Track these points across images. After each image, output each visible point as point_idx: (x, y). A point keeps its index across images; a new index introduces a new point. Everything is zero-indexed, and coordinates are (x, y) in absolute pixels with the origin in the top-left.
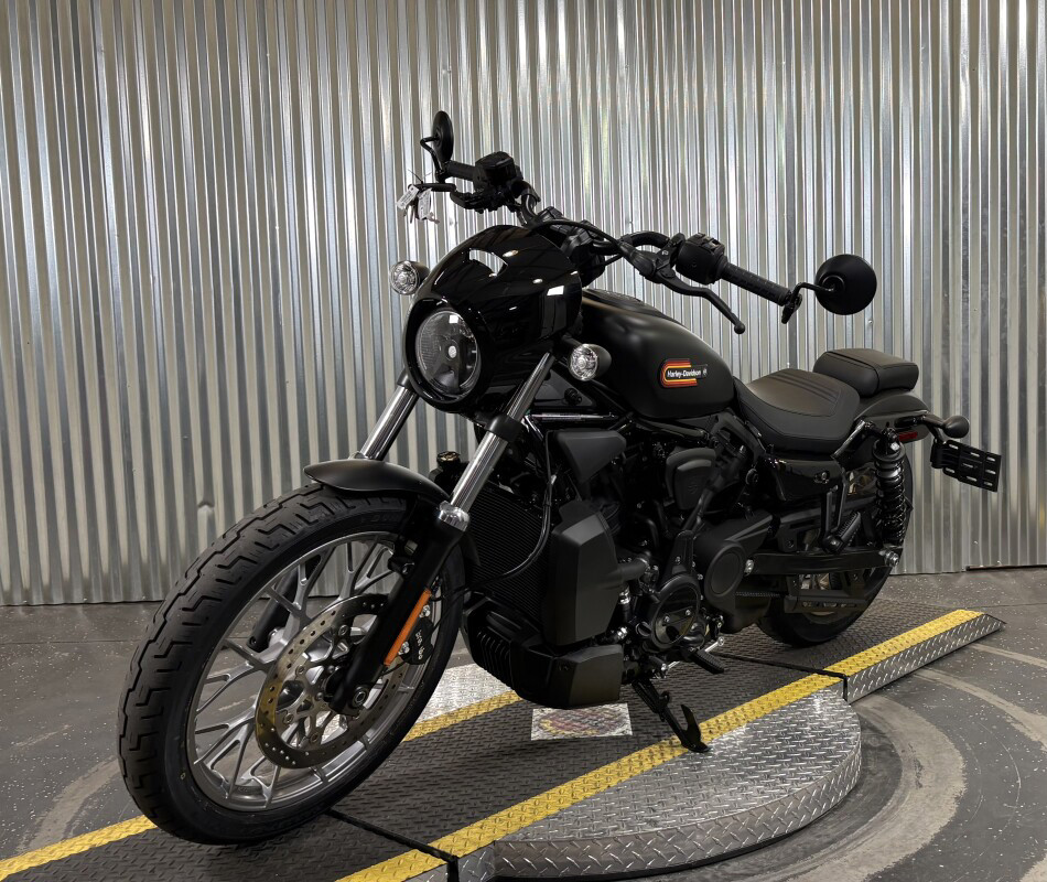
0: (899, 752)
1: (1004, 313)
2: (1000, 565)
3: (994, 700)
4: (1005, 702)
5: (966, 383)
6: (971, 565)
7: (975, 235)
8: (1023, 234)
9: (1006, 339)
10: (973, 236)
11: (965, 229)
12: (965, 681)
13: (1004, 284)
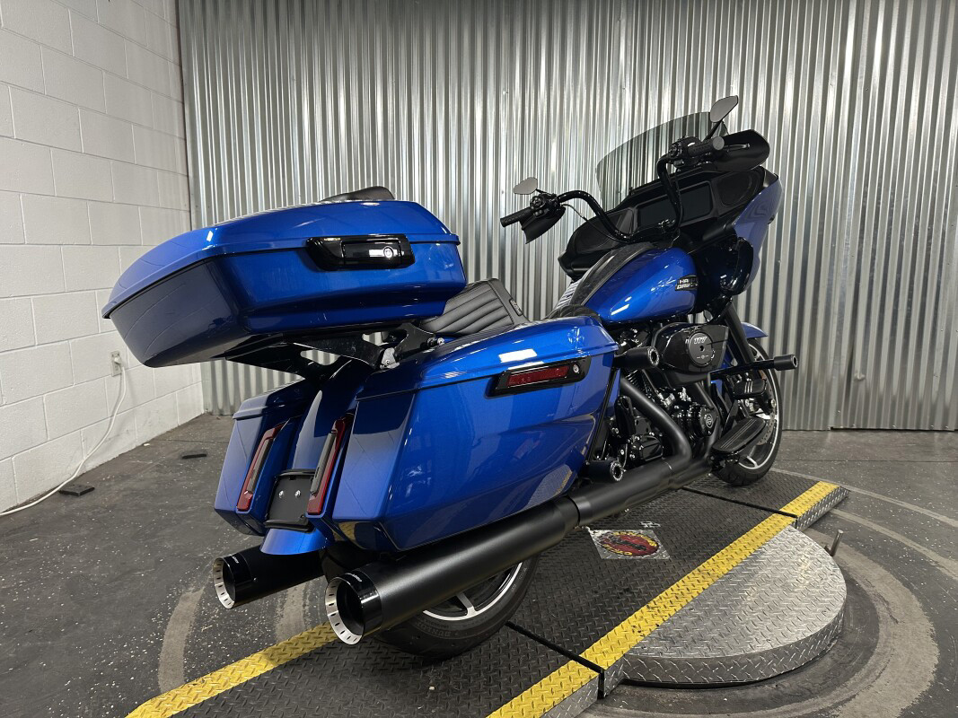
1: (873, 259)
2: (855, 427)
4: (918, 545)
5: (842, 306)
6: (835, 427)
8: (892, 206)
10: (855, 205)
12: (878, 524)
13: (875, 238)
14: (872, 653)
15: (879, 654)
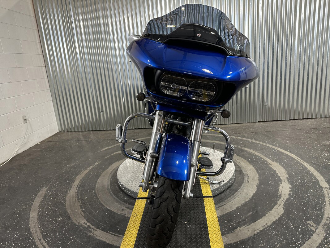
0: (244, 172)
1: (268, 65)
2: (265, 120)
3: (265, 158)
4: (267, 158)
6: (259, 121)
7: (262, 47)
9: (268, 71)
10: (261, 48)
11: (260, 46)
12: (258, 153)
14: (237, 192)
15: (239, 192)
